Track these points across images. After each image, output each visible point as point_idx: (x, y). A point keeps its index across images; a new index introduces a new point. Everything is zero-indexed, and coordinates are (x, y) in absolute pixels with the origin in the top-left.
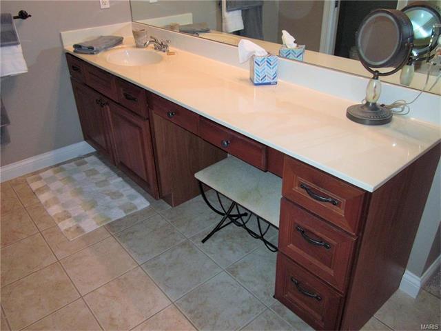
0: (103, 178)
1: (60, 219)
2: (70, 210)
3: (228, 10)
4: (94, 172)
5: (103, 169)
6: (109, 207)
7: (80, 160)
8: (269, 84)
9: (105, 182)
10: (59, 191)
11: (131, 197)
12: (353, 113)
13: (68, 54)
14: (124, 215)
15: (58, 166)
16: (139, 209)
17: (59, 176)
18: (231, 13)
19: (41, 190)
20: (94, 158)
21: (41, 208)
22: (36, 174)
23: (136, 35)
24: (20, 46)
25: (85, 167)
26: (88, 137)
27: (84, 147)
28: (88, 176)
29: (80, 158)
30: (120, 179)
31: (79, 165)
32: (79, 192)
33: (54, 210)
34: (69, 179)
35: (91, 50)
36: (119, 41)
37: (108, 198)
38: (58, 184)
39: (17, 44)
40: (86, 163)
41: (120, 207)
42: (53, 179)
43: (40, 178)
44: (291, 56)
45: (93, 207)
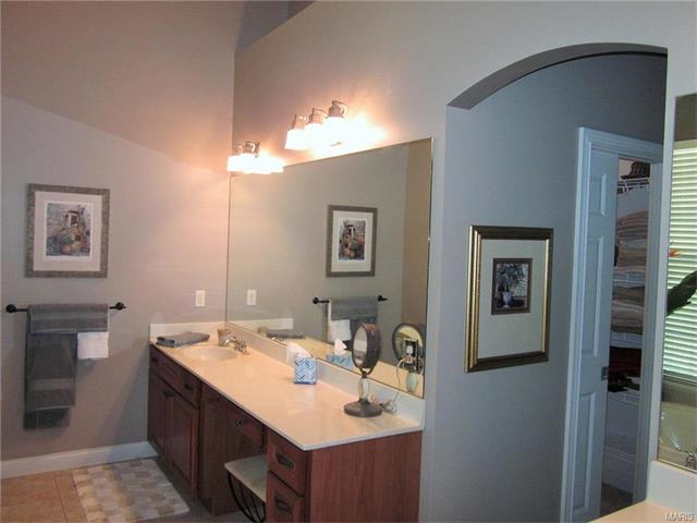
0: (152, 481)
1: (90, 511)
2: (104, 505)
3: (333, 319)
4: (146, 474)
5: (157, 472)
6: (146, 507)
7: (136, 462)
8: (307, 383)
9: (152, 485)
10: (101, 487)
11: (174, 502)
12: (350, 408)
13: (152, 346)
14: (158, 516)
15: (110, 465)
16: (176, 513)
17: (107, 473)
18: (336, 322)
19: (82, 483)
20: (152, 462)
21: (77, 498)
22: (84, 469)
23: (220, 333)
24: (107, 333)
25: (137, 469)
26: (151, 438)
27: (144, 448)
28: (138, 477)
29: (138, 459)
30: (170, 484)
31: (132, 466)
32: (121, 490)
33: (88, 503)
34: (117, 477)
35: (172, 343)
36: (205, 338)
37: (149, 499)
38: (104, 480)
39: (105, 331)
40: (141, 464)
41: (157, 508)
42: (99, 475)
43: (87, 473)
44: (336, 362)
45: (129, 505)
